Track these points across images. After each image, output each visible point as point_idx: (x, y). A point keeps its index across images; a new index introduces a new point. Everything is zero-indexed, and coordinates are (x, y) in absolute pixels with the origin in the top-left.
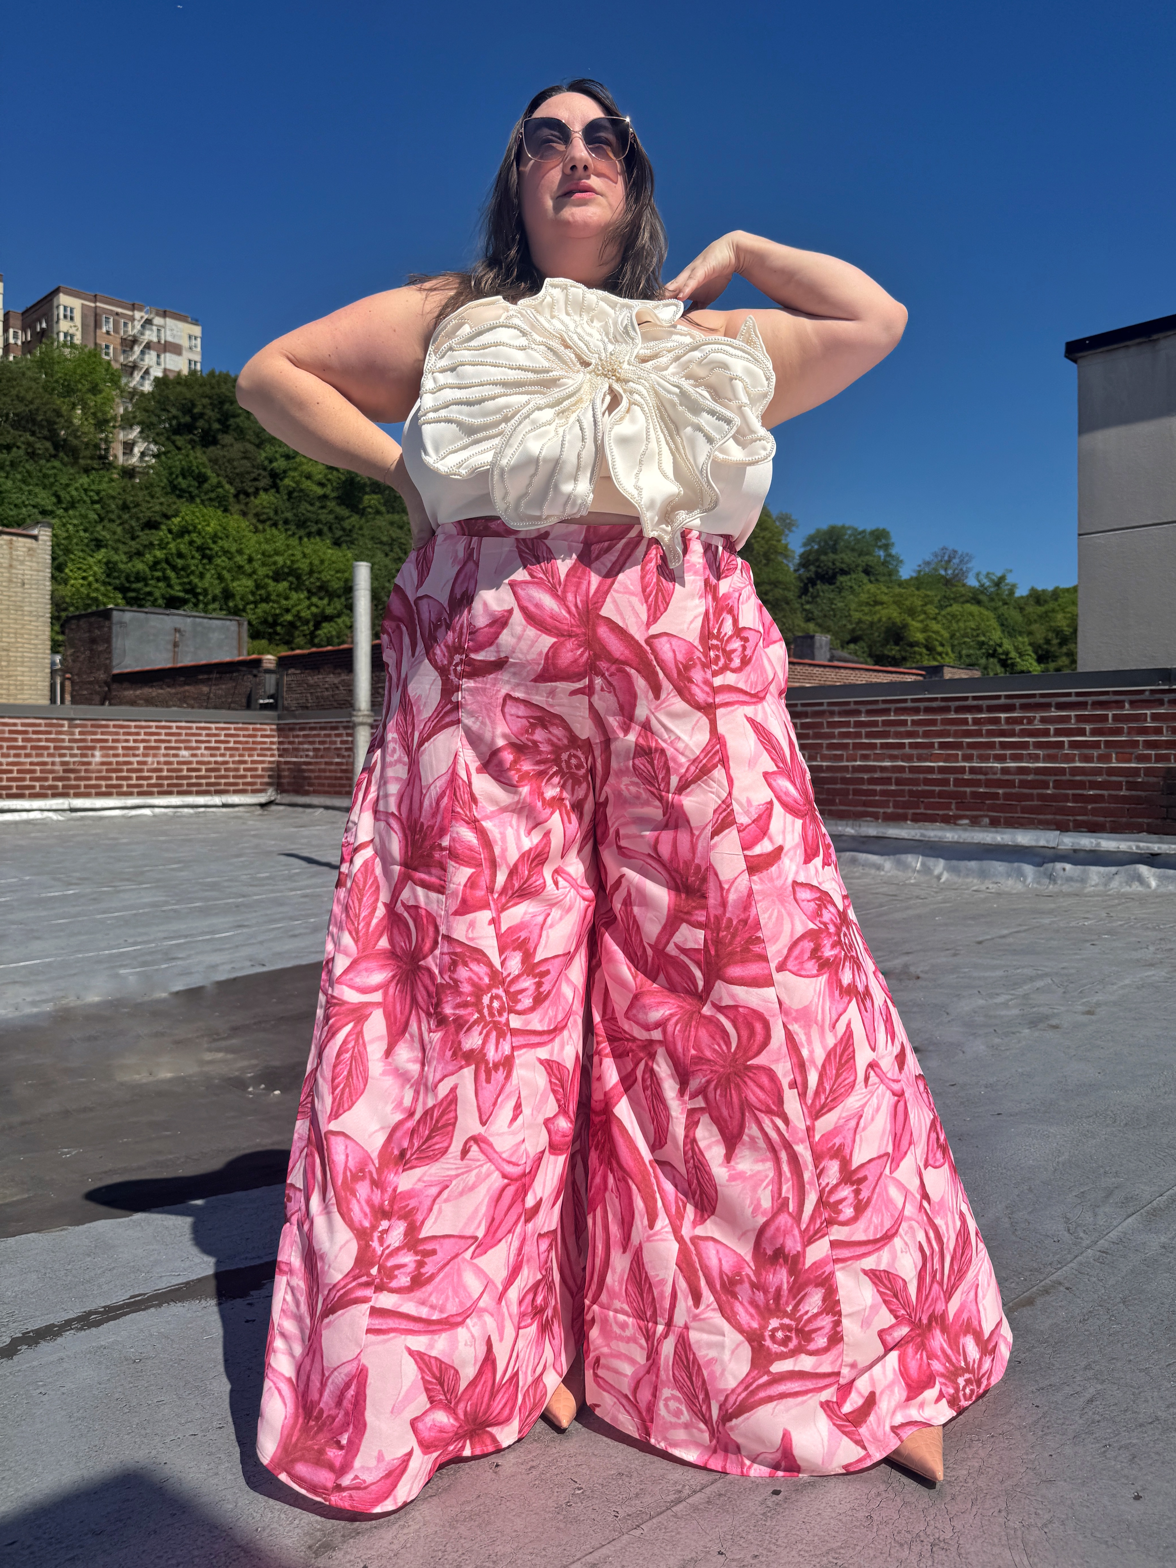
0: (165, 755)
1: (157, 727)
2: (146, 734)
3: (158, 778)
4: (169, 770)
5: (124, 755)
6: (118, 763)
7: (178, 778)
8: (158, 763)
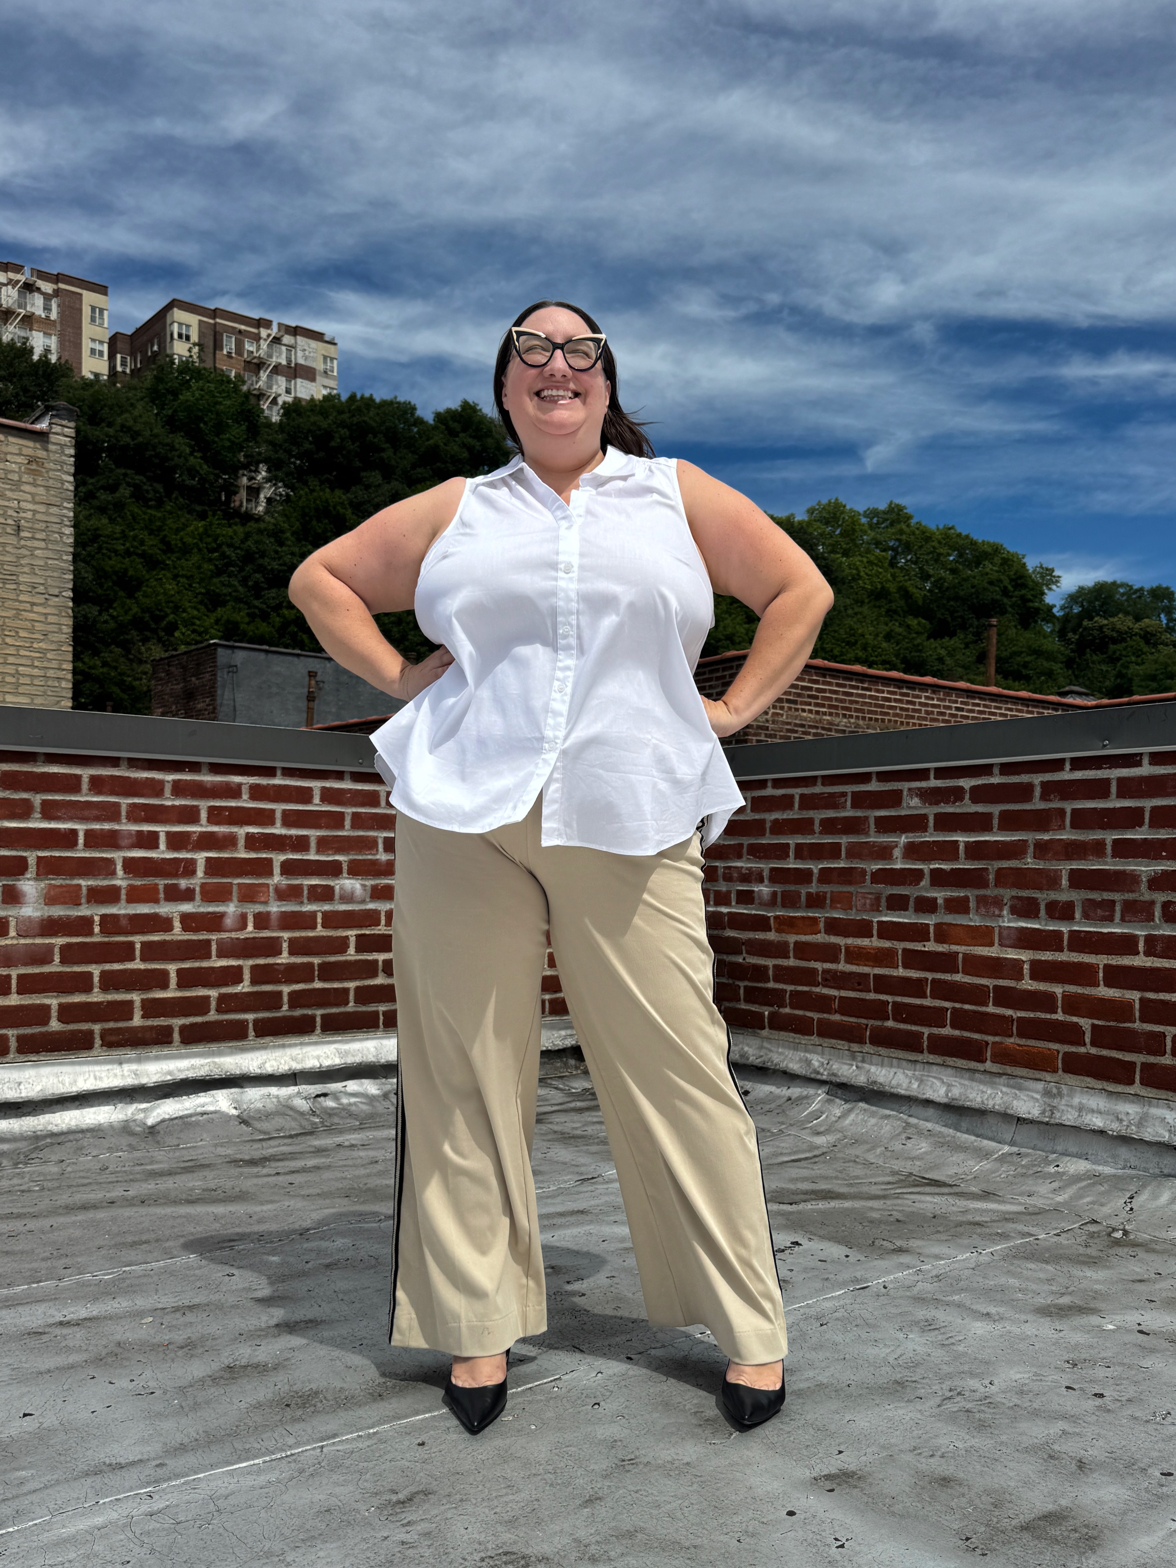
0: (283, 895)
1: (257, 793)
2: (215, 815)
3: (261, 975)
4: (296, 948)
5: (135, 896)
6: (110, 924)
7: (328, 972)
8: (262, 921)
